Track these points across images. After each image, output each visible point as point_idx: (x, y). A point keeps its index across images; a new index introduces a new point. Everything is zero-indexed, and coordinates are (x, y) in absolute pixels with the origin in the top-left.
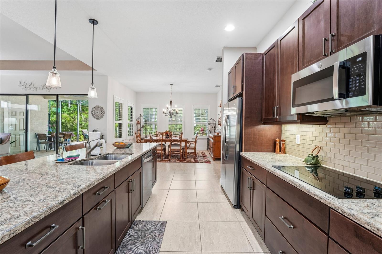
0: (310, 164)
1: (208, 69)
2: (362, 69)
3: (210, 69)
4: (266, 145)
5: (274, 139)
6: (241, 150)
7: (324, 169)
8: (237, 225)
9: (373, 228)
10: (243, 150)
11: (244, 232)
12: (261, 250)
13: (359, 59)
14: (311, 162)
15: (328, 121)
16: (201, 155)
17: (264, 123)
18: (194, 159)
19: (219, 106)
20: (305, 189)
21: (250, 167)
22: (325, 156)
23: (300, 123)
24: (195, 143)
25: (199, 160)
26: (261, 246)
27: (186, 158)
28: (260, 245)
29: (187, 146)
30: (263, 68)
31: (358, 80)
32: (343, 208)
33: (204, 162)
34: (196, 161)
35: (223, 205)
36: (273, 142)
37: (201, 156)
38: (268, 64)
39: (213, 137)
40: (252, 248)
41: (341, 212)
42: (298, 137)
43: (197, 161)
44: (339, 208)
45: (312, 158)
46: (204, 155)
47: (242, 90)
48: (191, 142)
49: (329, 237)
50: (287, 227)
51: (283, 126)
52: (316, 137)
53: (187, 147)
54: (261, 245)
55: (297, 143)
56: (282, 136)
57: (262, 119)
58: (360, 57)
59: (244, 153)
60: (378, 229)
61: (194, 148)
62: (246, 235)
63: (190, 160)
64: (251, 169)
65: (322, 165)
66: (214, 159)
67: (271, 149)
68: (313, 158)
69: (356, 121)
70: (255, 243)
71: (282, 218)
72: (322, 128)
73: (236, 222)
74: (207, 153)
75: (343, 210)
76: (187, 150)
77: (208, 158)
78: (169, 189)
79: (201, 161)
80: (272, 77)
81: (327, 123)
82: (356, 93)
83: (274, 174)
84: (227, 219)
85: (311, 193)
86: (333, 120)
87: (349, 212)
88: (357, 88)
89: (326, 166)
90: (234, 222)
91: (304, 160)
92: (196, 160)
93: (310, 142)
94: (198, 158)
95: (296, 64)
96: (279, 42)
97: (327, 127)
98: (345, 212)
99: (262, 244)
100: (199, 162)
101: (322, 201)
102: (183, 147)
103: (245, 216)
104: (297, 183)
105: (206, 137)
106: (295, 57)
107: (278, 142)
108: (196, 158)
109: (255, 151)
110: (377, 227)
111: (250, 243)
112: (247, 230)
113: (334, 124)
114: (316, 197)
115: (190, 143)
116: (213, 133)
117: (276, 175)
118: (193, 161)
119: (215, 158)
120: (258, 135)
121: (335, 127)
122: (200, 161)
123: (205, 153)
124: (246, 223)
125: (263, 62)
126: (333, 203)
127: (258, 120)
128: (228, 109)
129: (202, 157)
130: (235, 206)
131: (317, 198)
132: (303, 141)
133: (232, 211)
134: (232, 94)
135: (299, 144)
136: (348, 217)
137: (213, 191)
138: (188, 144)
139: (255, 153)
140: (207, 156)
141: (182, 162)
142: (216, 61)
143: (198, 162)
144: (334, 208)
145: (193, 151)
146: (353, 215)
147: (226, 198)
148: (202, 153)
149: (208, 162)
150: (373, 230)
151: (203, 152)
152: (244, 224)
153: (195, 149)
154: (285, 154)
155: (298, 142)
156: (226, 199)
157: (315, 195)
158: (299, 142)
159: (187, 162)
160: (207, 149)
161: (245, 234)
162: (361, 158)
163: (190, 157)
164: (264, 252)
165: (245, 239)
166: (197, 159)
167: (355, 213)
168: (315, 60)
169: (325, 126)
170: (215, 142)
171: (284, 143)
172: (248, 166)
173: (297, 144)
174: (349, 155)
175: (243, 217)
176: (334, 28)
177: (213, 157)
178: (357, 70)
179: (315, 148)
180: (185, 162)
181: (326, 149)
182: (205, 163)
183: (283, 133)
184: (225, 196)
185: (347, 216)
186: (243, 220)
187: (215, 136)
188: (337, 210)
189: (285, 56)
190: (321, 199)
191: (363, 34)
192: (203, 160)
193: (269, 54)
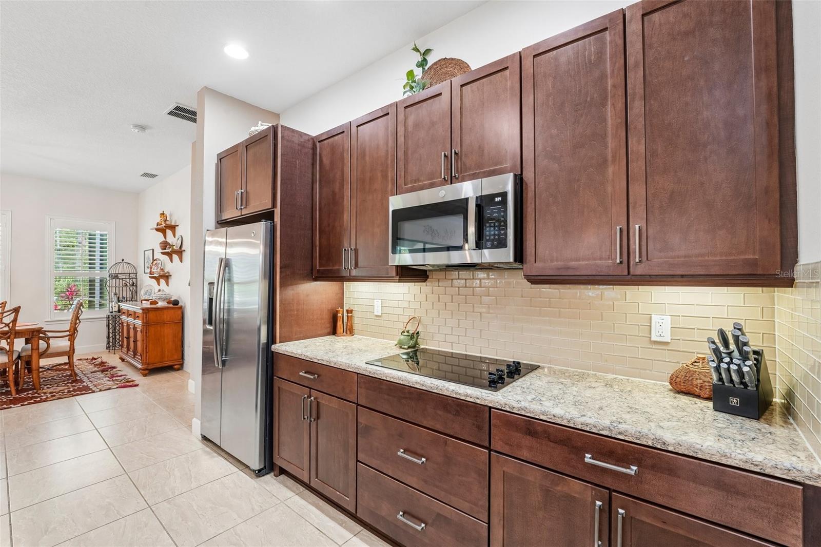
0: (409, 347)
1: (136, 126)
2: (502, 214)
3: (142, 128)
4: (320, 322)
5: (333, 310)
6: (272, 339)
7: (425, 351)
8: (282, 511)
9: (548, 417)
10: (278, 340)
11: (302, 517)
12: (348, 535)
13: (498, 199)
14: (409, 344)
15: (428, 276)
16: (91, 367)
17: (316, 279)
18: (71, 383)
19: (152, 229)
20: (448, 391)
21: (305, 373)
22: (425, 331)
23: (399, 280)
24: (72, 334)
25: (90, 385)
26: (345, 528)
27: (36, 387)
28: (342, 526)
29: (38, 349)
30: (315, 166)
31: (497, 226)
32: (511, 403)
33: (115, 387)
34: (79, 389)
35: (227, 481)
36: (332, 315)
37: (92, 372)
38: (326, 161)
39: (141, 311)
40: (332, 540)
41: (508, 410)
42: (378, 304)
43: (86, 390)
44: (506, 404)
45: (409, 337)
46: (104, 368)
47: (274, 205)
48: (50, 334)
49: (490, 450)
50: (417, 464)
51: (346, 284)
52: (409, 301)
53: (40, 351)
54: (344, 525)
55: (376, 313)
56: (345, 303)
57: (312, 270)
58: (499, 197)
59: (280, 344)
60: (554, 416)
61: (69, 349)
62: (309, 523)
63: (57, 391)
64: (312, 377)
65: (422, 347)
66: (147, 372)
67: (328, 330)
68: (411, 338)
69: (452, 278)
70: (332, 528)
71: (402, 452)
72: (419, 287)
73: (277, 506)
74: (113, 359)
75: (511, 406)
76: (40, 360)
77: (120, 373)
78: (10, 513)
79: (99, 385)
80: (337, 190)
81: (427, 280)
82: (495, 243)
83: (380, 377)
84: (253, 509)
85: (460, 394)
86: (435, 275)
87: (520, 406)
88: (497, 237)
89: (427, 347)
90: (273, 509)
91: (396, 342)
92: (80, 385)
93: (400, 311)
94: (85, 379)
95: (392, 179)
96: (354, 129)
97: (427, 286)
98: (514, 408)
99: (345, 522)
100: (94, 392)
101: (478, 401)
102: (20, 353)
103: (288, 484)
104: (432, 384)
105: (104, 313)
106: (389, 166)
107: (340, 315)
108: (76, 381)
109: (300, 337)
110: (553, 413)
111: (324, 534)
112: (306, 511)
113: (437, 281)
114: (468, 399)
115: (49, 338)
116: (129, 299)
117: (385, 379)
118: (69, 392)
119: (147, 369)
120: (305, 303)
121: (439, 286)
122: (95, 386)
123: (104, 361)
124: (297, 498)
125: (314, 154)
126: (496, 401)
127: (306, 272)
128: (224, 240)
129: (100, 375)
130: (260, 471)
131: (471, 400)
132: (386, 310)
133: (256, 486)
134: (237, 209)
135: (380, 315)
136: (519, 413)
137: (185, 456)
138: (41, 342)
139: (302, 341)
140: (114, 368)
141: (22, 405)
142: (171, 113)
143: (91, 389)
144: (498, 407)
145: (65, 359)
146: (525, 409)
147: (225, 461)
148: (94, 361)
149: (129, 384)
150: (549, 418)
151: (95, 359)
152: (294, 501)
153: (70, 353)
154: (353, 335)
155: (378, 311)
156: (228, 463)
157: (467, 396)
158: (381, 311)
159: (45, 400)
160: (108, 348)
161: (306, 520)
162: (473, 328)
163: (51, 382)
164: (355, 536)
165: (312, 530)
166: (82, 381)
167: (527, 405)
168: (426, 180)
169: (424, 284)
170: (147, 324)
171: (352, 316)
172: (300, 373)
173: (377, 316)
174: (459, 326)
175: (285, 488)
176: (457, 142)
177: (140, 366)
178: (495, 212)
179: (408, 320)
180: (36, 402)
181: (425, 320)
182: (117, 388)
183: (346, 295)
184: (221, 458)
185: (517, 412)
186: (290, 494)
187: (146, 311)
188: (503, 409)
189: (367, 158)
190: (478, 398)
191: (495, 166)
192: (104, 381)
193: (328, 143)
